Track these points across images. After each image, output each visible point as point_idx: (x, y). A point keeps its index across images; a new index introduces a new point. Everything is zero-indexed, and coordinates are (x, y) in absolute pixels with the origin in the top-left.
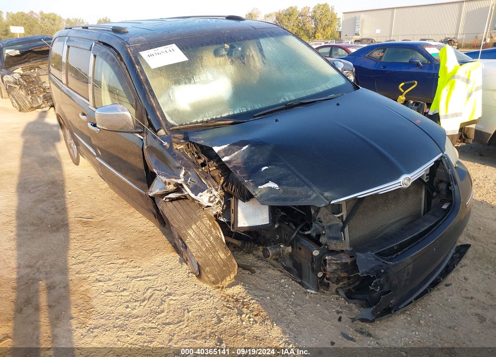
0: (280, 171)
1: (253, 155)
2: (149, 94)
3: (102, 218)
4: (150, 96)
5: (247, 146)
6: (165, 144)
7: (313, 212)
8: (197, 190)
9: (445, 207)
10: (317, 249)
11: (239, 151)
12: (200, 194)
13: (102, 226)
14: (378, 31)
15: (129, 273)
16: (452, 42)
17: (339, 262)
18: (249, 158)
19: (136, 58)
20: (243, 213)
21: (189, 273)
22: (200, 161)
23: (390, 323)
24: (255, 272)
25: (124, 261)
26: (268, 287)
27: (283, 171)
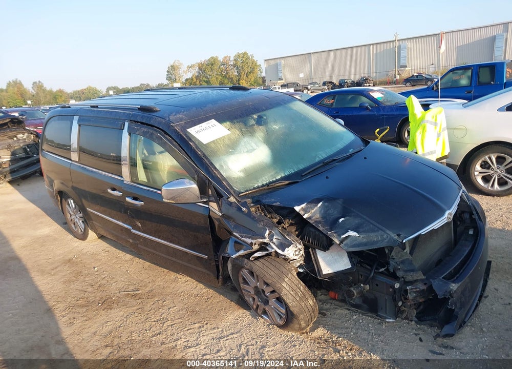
0: (355, 221)
1: (328, 210)
2: (211, 167)
3: (148, 289)
4: (213, 169)
5: (321, 203)
6: (244, 209)
7: (387, 251)
8: (283, 246)
9: (471, 232)
10: (398, 282)
11: (316, 208)
12: (287, 249)
13: (154, 296)
14: (302, 75)
15: (212, 335)
16: (368, 80)
17: (418, 290)
18: (325, 213)
19: (186, 135)
20: (325, 261)
21: (268, 325)
22: (275, 220)
23: (461, 336)
24: (326, 315)
25: (200, 325)
26: (346, 325)
27: (357, 221)
